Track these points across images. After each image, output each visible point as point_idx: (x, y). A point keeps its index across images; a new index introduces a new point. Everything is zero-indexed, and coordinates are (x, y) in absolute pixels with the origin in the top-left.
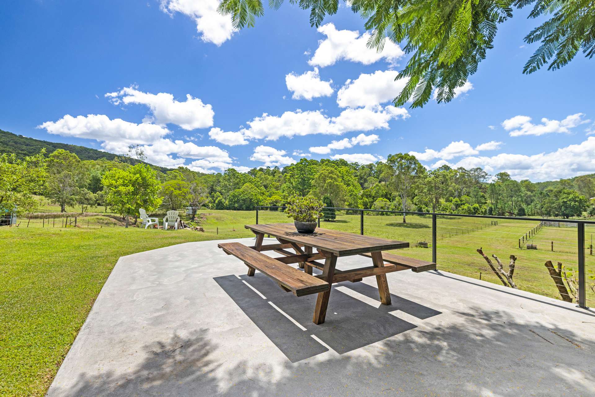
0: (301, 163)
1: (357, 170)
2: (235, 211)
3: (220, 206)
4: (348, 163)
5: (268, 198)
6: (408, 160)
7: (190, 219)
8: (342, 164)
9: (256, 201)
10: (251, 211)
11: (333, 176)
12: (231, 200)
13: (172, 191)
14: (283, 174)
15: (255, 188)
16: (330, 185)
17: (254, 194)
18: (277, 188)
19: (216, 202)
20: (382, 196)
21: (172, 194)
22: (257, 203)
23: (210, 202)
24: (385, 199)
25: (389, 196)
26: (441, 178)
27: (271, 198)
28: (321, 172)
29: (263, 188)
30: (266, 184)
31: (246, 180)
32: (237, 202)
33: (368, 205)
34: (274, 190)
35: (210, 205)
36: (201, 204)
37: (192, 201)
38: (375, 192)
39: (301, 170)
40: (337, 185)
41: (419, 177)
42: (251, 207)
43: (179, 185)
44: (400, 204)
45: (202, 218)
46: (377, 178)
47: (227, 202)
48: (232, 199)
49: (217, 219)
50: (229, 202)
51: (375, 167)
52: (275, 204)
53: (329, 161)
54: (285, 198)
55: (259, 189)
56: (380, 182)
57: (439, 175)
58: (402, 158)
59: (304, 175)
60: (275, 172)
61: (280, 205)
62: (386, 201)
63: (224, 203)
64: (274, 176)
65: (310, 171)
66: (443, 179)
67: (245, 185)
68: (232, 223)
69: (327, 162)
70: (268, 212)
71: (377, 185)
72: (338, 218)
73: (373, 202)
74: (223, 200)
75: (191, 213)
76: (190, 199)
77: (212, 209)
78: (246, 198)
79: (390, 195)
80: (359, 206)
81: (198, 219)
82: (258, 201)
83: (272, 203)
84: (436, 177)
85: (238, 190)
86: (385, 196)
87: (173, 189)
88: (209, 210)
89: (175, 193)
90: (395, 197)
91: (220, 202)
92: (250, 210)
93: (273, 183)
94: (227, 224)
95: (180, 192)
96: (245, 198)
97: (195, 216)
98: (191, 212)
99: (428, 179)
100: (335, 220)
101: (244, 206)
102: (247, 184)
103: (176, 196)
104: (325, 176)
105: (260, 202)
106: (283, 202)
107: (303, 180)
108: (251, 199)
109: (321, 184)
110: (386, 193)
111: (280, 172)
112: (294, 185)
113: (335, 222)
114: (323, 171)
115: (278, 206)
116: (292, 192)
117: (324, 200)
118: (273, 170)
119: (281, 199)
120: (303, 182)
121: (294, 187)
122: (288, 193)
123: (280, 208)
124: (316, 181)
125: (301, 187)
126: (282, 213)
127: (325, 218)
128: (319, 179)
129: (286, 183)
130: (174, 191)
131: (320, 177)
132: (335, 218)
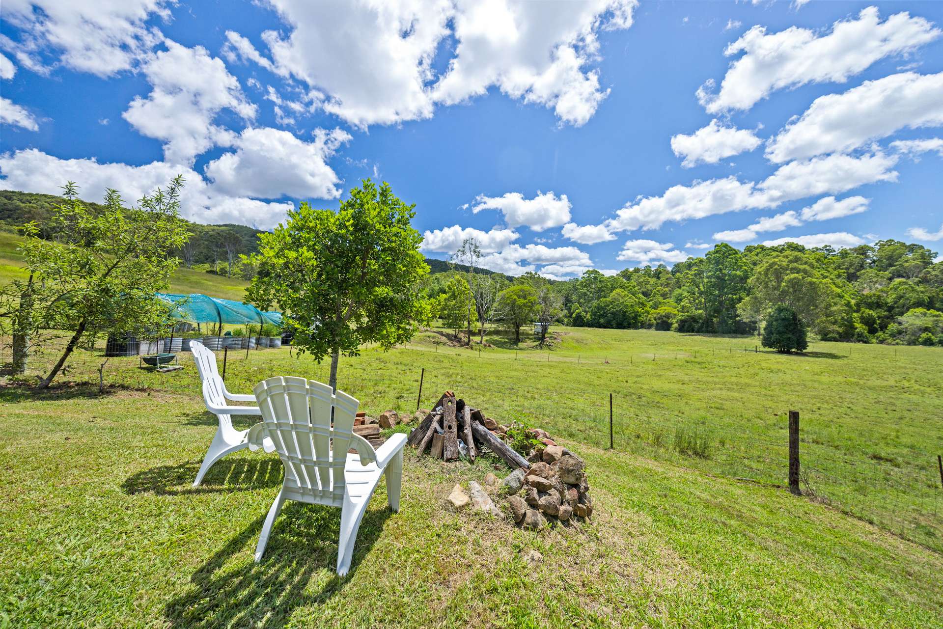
0: (717, 252)
2: (601, 329)
3: (579, 322)
5: (653, 311)
7: (539, 339)
8: (795, 250)
9: (633, 315)
10: (625, 330)
12: (594, 314)
13: (515, 299)
14: (673, 275)
15: (630, 295)
16: (794, 284)
17: (629, 304)
18: (664, 296)
19: (574, 315)
20: (919, 305)
21: (514, 304)
22: (635, 318)
23: (566, 316)
24: (931, 311)
25: (939, 305)
27: (658, 311)
29: (641, 295)
30: (645, 290)
31: (616, 285)
32: (604, 316)
33: (874, 322)
34: (661, 299)
35: (566, 320)
36: (554, 319)
37: (541, 314)
39: (718, 263)
40: (811, 283)
42: (625, 324)
43: (523, 291)
45: (555, 339)
47: (588, 316)
48: (596, 312)
49: (577, 341)
50: (591, 316)
51: (874, 251)
52: (665, 319)
53: (762, 248)
54: (686, 310)
55: (636, 297)
56: (891, 279)
59: (724, 271)
60: (660, 272)
61: (674, 321)
62: (937, 315)
63: (585, 317)
64: (658, 278)
67: (614, 292)
68: (601, 348)
69: (758, 250)
70: (652, 332)
72: (810, 349)
73: (890, 317)
74: (583, 314)
75: (540, 331)
76: (538, 311)
77: (567, 325)
78: (617, 311)
80: (856, 325)
81: (550, 341)
82: (636, 315)
83: (659, 319)
85: (604, 299)
86: (931, 304)
87: (515, 297)
88: (564, 327)
89: (519, 302)
91: (579, 316)
92: (624, 328)
93: (658, 288)
94: (591, 349)
95: (525, 301)
96: (615, 310)
97: (546, 335)
98: (540, 329)
100: (805, 351)
101: (614, 323)
102: (618, 290)
103: (520, 307)
104: (781, 269)
105: (640, 316)
106: (680, 316)
107: (721, 279)
108: (625, 313)
109: (770, 285)
110: (929, 297)
111: (668, 273)
112: (702, 289)
113: (805, 355)
114: (776, 260)
115: (672, 324)
116: (697, 301)
117: (779, 314)
118: (656, 270)
119: (676, 312)
120: (720, 282)
121: (702, 292)
122: (690, 303)
123: (676, 325)
124: (758, 279)
125: (717, 292)
126: (679, 334)
127: (780, 347)
128: (766, 274)
129: (683, 288)
130: (518, 300)
131: (768, 270)
132: (805, 349)
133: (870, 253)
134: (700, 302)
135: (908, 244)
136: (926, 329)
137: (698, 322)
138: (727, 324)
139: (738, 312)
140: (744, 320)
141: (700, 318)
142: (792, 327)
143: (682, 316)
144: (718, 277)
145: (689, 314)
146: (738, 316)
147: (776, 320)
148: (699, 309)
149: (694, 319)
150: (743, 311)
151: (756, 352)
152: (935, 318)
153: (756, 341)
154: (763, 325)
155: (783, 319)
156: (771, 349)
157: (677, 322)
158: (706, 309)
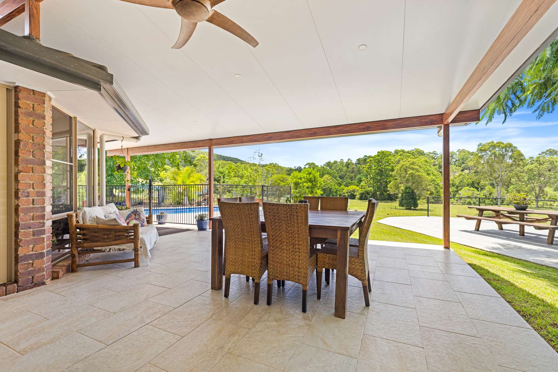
0: (379, 156)
1: (436, 159)
4: (425, 152)
5: (346, 188)
6: (503, 148)
8: (418, 154)
9: (335, 190)
11: (415, 167)
13: (279, 183)
14: (356, 166)
15: (333, 179)
16: (412, 175)
17: (333, 184)
18: (351, 178)
20: (468, 185)
22: (336, 192)
24: (472, 188)
25: (476, 185)
26: (546, 165)
27: (348, 188)
28: (402, 164)
29: (338, 178)
30: (341, 175)
31: (325, 172)
34: (350, 181)
38: (458, 181)
39: (379, 162)
40: (419, 175)
41: (519, 165)
43: (283, 178)
44: (491, 193)
46: (459, 166)
51: (456, 155)
52: (352, 193)
53: (403, 151)
54: (363, 187)
55: (336, 180)
56: (462, 171)
57: (544, 162)
58: (494, 146)
59: (382, 166)
60: (349, 164)
61: (357, 194)
62: (473, 191)
64: (348, 168)
65: (388, 162)
66: (550, 166)
67: (324, 176)
69: (402, 153)
71: (460, 175)
72: (419, 207)
73: (457, 191)
78: (326, 188)
79: (478, 184)
83: (349, 192)
84: (540, 164)
86: (472, 185)
87: (279, 181)
90: (485, 186)
93: (348, 174)
95: (285, 184)
96: (325, 188)
99: (530, 167)
100: (417, 208)
102: (327, 176)
104: (407, 167)
105: (339, 191)
106: (360, 191)
107: (381, 171)
108: (331, 189)
109: (402, 175)
110: (472, 182)
111: (353, 164)
112: (372, 176)
113: (417, 210)
114: (404, 163)
115: (356, 195)
116: (369, 182)
117: (406, 190)
118: (347, 162)
119: (358, 189)
120: (381, 173)
121: (372, 177)
122: (366, 183)
123: (358, 196)
124: (397, 172)
125: (379, 177)
126: (360, 201)
127: (407, 207)
128: (400, 170)
129: (361, 174)
130: (281, 183)
131: (401, 168)
132: (417, 207)
133: (454, 156)
134: (371, 183)
135: (471, 152)
136: (469, 197)
137: (369, 194)
138: (384, 195)
139: (388, 189)
140: (391, 193)
141: (370, 192)
142: (411, 197)
143: (362, 191)
144: (379, 170)
145: (365, 190)
146: (388, 191)
147: (405, 193)
148: (370, 187)
149: (367, 193)
150: (391, 189)
151: (396, 209)
152: (473, 192)
153: (396, 204)
154: (400, 195)
155: (408, 193)
156: (403, 208)
157: (359, 194)
158: (373, 187)
